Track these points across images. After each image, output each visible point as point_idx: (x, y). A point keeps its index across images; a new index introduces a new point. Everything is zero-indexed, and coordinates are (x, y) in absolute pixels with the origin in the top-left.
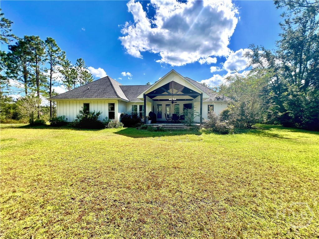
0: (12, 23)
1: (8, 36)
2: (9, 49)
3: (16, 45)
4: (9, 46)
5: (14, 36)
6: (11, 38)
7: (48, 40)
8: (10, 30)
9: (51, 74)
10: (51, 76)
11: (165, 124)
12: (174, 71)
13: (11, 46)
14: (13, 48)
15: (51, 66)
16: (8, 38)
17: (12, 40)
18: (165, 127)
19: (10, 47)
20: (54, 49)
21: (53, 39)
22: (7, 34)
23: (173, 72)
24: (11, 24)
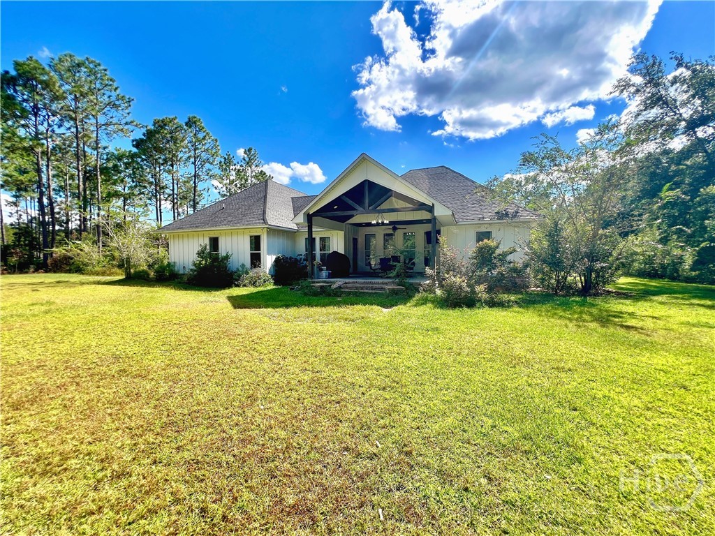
0: (133, 100)
1: (126, 124)
2: (133, 146)
3: (143, 137)
4: (133, 141)
5: (135, 123)
6: (130, 127)
7: (190, 121)
8: (128, 114)
9: (195, 184)
10: (195, 187)
11: (351, 280)
12: (365, 156)
13: (136, 140)
14: (138, 143)
15: (195, 168)
16: (126, 127)
17: (132, 129)
18: (347, 287)
19: (134, 143)
20: (201, 136)
21: (198, 117)
22: (124, 121)
23: (364, 159)
24: (131, 103)
